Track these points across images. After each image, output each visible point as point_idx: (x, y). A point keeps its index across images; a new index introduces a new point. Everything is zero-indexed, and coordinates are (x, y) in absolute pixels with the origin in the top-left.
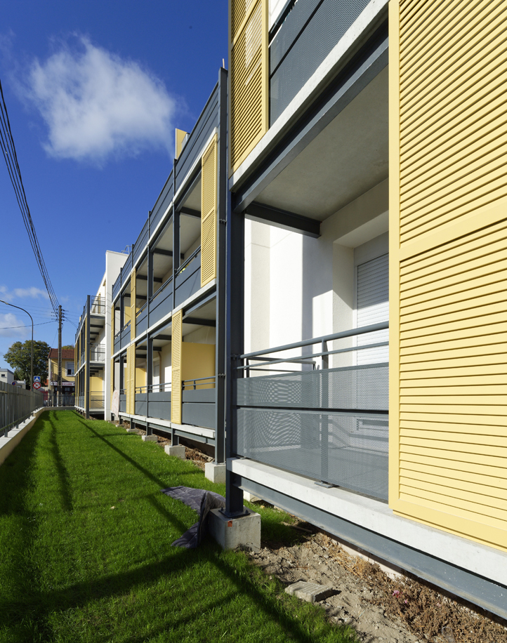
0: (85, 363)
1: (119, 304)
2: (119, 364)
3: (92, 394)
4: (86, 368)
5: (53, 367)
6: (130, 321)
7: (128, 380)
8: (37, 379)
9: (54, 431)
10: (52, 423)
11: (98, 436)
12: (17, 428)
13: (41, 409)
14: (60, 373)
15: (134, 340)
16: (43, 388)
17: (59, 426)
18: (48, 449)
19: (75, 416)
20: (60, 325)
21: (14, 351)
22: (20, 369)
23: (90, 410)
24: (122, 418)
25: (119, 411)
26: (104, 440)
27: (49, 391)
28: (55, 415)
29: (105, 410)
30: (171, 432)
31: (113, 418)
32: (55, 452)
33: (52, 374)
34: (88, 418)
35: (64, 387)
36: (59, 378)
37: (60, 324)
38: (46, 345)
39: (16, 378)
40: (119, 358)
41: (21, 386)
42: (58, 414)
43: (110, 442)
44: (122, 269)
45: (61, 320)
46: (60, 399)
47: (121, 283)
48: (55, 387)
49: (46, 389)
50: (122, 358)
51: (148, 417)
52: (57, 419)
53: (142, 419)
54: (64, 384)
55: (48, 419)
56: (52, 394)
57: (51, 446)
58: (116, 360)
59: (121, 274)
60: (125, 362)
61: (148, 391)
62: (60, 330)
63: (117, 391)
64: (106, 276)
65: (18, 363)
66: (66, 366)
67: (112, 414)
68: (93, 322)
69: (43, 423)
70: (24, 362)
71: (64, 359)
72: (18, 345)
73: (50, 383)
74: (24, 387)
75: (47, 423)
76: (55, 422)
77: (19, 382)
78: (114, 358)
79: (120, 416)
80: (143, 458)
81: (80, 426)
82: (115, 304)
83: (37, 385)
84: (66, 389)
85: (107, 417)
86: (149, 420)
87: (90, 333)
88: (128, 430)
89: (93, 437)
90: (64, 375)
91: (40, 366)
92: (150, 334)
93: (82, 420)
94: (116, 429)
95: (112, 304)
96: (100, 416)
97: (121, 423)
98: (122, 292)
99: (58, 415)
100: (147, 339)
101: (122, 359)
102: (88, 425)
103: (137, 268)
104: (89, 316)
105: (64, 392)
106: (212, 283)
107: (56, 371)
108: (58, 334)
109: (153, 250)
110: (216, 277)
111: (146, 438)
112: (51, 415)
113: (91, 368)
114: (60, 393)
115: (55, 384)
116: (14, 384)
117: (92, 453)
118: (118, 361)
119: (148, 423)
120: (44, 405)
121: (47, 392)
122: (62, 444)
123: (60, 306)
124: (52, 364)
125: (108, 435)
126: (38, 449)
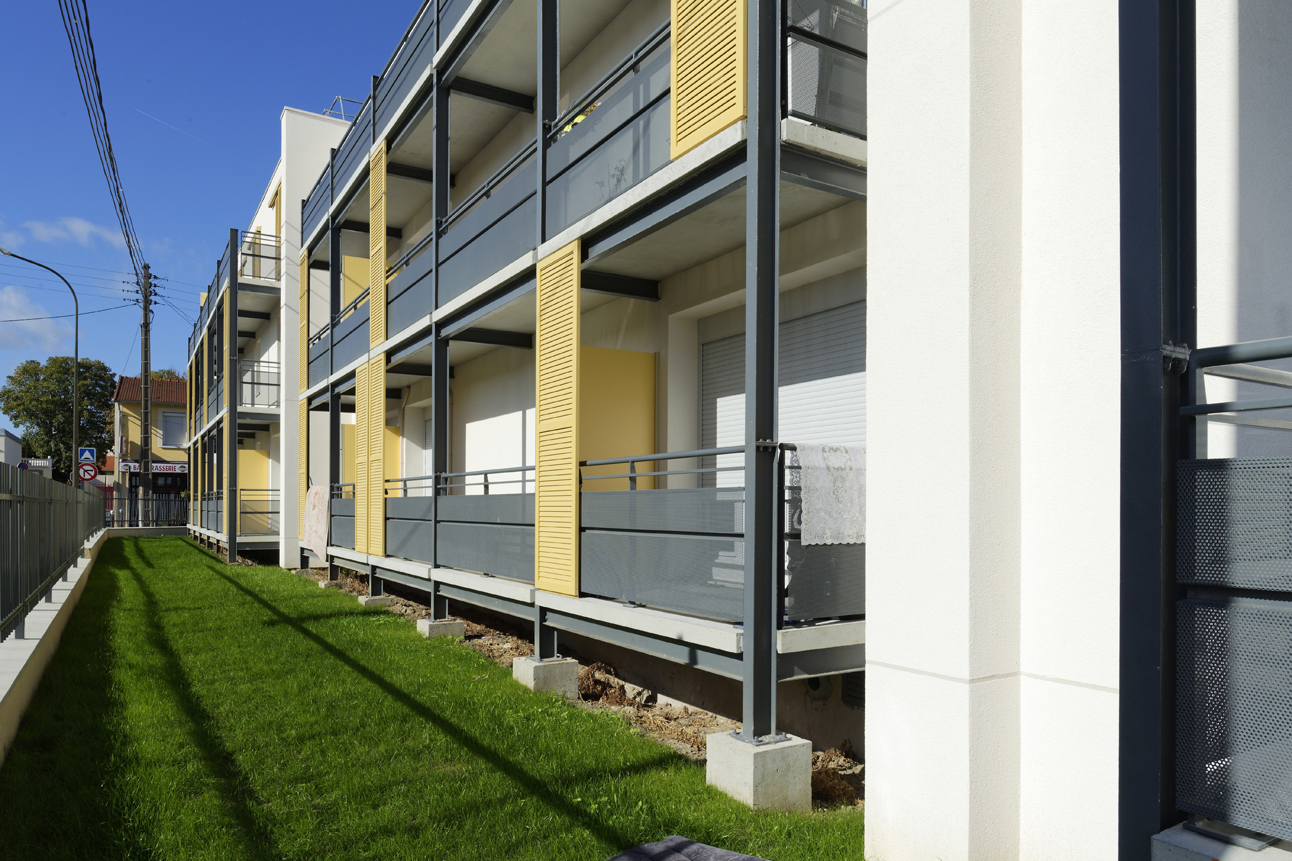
0: (224, 412)
1: (324, 252)
2: (326, 415)
3: (242, 496)
4: (226, 425)
5: (126, 425)
6: (366, 293)
7: (362, 459)
8: (87, 454)
9: (151, 602)
10: (137, 577)
11: (285, 619)
12: (49, 600)
13: (100, 533)
14: (146, 440)
15: (379, 346)
16: (100, 478)
17: (160, 589)
18: (152, 670)
19: (196, 557)
20: (146, 316)
21: (20, 384)
22: (36, 429)
23: (239, 540)
24: (337, 562)
25: (330, 544)
26: (307, 633)
27: (117, 486)
28: (140, 552)
29: (282, 540)
30: (532, 616)
31: (305, 561)
32: (175, 679)
33: (125, 440)
34: (232, 559)
35: (156, 476)
36: (143, 453)
37: (147, 311)
38: (105, 369)
39: (28, 452)
40: (327, 398)
41: (41, 472)
42: (147, 547)
43: (330, 640)
44: (334, 153)
45: (147, 302)
46: (145, 506)
47: (334, 190)
48: (132, 475)
49: (109, 480)
50: (336, 397)
51: (437, 566)
52: (149, 565)
53: (416, 570)
54: (156, 468)
55: (124, 564)
56: (126, 495)
57: (157, 660)
58: (316, 403)
59: (331, 165)
60: (351, 408)
61: (437, 492)
62: (146, 326)
63: (322, 486)
64: (280, 174)
65: (31, 415)
66: (161, 423)
67: (302, 550)
68: (246, 301)
69: (114, 577)
70: (46, 412)
71: (157, 405)
72: (30, 370)
73: (119, 466)
74: (48, 474)
75: (122, 575)
76: (146, 573)
77: (34, 462)
78: (310, 400)
79: (331, 558)
80: (462, 704)
81: (219, 585)
82: (310, 250)
83: (86, 472)
84: (161, 481)
85: (287, 558)
86: (439, 575)
87: (235, 332)
88: (362, 600)
89: (272, 623)
90: (157, 445)
91: (89, 422)
92: (441, 324)
93: (218, 567)
94: (325, 595)
95: (304, 251)
96: (267, 556)
97: (333, 577)
98: (334, 216)
99: (147, 553)
100: (432, 339)
101: (336, 402)
102: (242, 582)
103: (390, 140)
104: (235, 287)
105: (156, 489)
106: (731, 138)
107: (135, 435)
108: (139, 338)
109: (449, 82)
110: (744, 118)
111: (431, 628)
112: (129, 550)
113: (241, 426)
114: (146, 493)
115: (134, 467)
116: (23, 466)
117: (292, 684)
118: (322, 407)
119: (437, 584)
120: (107, 524)
121: (110, 489)
122: (188, 651)
123: (146, 267)
124: (124, 417)
125: (316, 618)
126: (122, 675)
